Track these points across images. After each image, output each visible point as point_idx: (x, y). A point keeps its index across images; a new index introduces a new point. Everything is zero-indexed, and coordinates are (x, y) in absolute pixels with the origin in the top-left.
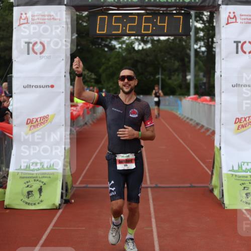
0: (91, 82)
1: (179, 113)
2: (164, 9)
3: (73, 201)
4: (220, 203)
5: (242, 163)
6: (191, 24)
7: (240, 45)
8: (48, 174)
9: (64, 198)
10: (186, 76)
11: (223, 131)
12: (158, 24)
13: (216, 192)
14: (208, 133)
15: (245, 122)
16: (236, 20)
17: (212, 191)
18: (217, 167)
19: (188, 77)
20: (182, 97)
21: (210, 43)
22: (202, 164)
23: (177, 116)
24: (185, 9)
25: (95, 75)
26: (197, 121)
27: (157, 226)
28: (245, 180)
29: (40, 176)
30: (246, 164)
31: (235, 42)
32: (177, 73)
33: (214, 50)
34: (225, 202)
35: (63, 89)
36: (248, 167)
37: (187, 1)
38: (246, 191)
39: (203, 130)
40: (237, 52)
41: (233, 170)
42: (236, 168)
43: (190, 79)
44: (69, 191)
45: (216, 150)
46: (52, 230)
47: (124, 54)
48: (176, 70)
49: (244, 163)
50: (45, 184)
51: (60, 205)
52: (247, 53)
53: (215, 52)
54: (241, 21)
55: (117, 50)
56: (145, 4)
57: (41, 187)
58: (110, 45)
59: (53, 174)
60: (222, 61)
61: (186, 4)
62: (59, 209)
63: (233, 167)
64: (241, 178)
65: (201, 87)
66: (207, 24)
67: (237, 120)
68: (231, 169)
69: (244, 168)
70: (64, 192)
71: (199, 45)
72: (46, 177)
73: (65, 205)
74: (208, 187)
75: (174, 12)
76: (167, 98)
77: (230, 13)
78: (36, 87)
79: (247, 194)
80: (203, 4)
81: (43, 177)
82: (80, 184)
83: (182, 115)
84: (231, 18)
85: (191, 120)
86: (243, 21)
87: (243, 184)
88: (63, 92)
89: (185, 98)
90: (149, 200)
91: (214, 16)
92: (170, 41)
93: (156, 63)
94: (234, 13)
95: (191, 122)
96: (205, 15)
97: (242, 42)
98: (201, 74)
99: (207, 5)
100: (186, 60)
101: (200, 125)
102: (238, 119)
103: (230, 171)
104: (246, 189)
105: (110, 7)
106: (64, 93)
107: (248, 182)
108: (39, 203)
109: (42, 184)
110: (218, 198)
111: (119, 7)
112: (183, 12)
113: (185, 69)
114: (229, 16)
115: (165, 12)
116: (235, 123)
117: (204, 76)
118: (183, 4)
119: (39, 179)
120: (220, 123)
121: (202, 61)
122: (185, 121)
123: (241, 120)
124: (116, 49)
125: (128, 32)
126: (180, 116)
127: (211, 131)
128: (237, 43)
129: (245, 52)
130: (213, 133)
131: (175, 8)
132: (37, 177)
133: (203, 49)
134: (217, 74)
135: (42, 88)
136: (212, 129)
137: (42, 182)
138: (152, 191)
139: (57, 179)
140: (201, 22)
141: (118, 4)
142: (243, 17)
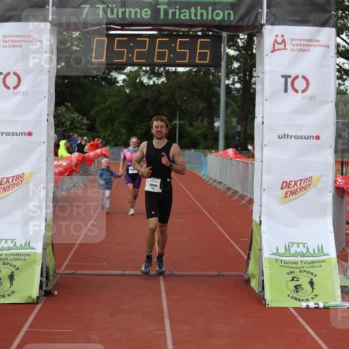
0: (83, 129)
1: (202, 173)
2: (186, 29)
3: (56, 293)
4: (260, 299)
5: (291, 245)
6: (222, 50)
7: (290, 80)
8: (23, 255)
9: (44, 288)
10: (213, 122)
11: (265, 199)
12: (178, 50)
13: (254, 284)
14: (243, 202)
15: (295, 187)
16: (285, 46)
17: (248, 282)
18: (255, 249)
19: (216, 124)
20: (208, 152)
21: (247, 78)
22: (234, 244)
23: (201, 178)
24: (215, 30)
25: (88, 119)
26: (228, 185)
27: (171, 328)
28: (295, 268)
29: (12, 258)
30: (295, 245)
31: (283, 76)
32: (200, 118)
33: (253, 86)
34: (266, 298)
35: (44, 138)
36: (299, 250)
37: (217, 19)
38: (295, 283)
39: (236, 197)
40: (286, 91)
41: (277, 253)
42: (282, 251)
43: (219, 127)
44: (51, 278)
45: (254, 225)
46: (27, 332)
47: (127, 91)
48: (200, 114)
49: (293, 243)
50: (18, 269)
51: (38, 298)
52: (300, 92)
53: (255, 89)
54: (292, 47)
55: (119, 85)
56: (159, 23)
57: (13, 272)
58: (109, 77)
59: (29, 255)
60: (265, 102)
61: (216, 23)
62: (37, 303)
63: (277, 249)
64: (289, 265)
65: (234, 137)
66: (243, 52)
67: (285, 184)
68: (276, 251)
69: (293, 251)
70: (44, 280)
71: (231, 79)
72: (19, 259)
73: (45, 298)
74: (243, 276)
75: (200, 34)
76: (187, 151)
77: (277, 36)
78: (8, 134)
79: (296, 287)
80: (240, 23)
81: (16, 259)
82: (65, 269)
83: (208, 176)
84: (278, 43)
85: (220, 183)
86: (296, 47)
87: (291, 272)
88: (44, 142)
89: (211, 152)
90: (160, 293)
91: (253, 41)
92: (193, 73)
93: (173, 103)
94: (282, 36)
95: (219, 186)
96: (241, 39)
97: (292, 77)
98: (235, 120)
99: (245, 24)
100: (214, 100)
101: (232, 191)
102: (286, 182)
103: (273, 254)
104: (295, 279)
105: (112, 26)
106: (46, 144)
107: (298, 270)
108: (9, 295)
109: (13, 269)
110: (257, 291)
111: (124, 26)
112: (211, 33)
113: (213, 113)
114: (276, 40)
115: (186, 33)
116: (282, 188)
117: (238, 123)
118: (213, 23)
119: (10, 262)
120: (261, 188)
121: (236, 102)
122: (211, 184)
123: (289, 184)
124: (118, 82)
125: (135, 61)
126: (204, 177)
127: (247, 199)
128: (286, 77)
129: (296, 91)
130: (251, 201)
131: (201, 29)
132: (7, 259)
133: (238, 86)
134: (257, 121)
135: (15, 136)
136: (249, 196)
137: (15, 266)
138: (165, 280)
139: (34, 262)
140: (235, 48)
141: (122, 22)
142: (296, 42)
